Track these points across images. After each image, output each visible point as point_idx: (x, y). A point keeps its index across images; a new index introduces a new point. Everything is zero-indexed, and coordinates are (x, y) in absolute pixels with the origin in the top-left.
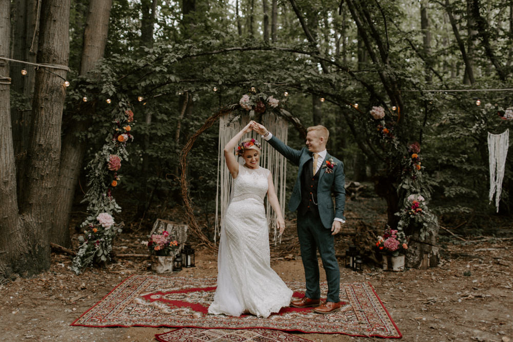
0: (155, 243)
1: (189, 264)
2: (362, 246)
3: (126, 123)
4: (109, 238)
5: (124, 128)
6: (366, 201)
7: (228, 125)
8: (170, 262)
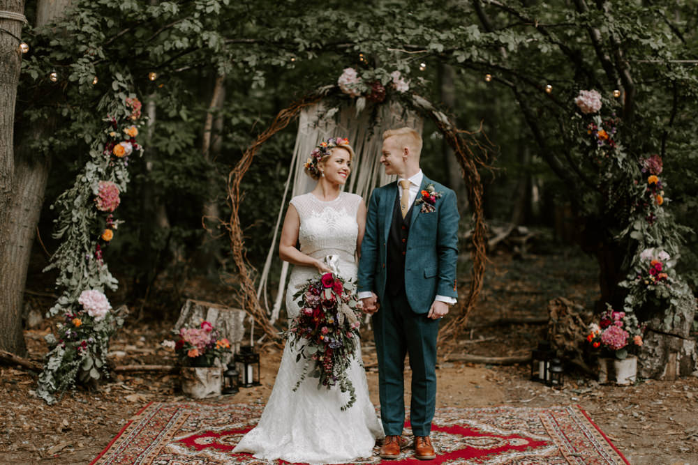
0: (189, 345)
1: (250, 380)
2: (560, 342)
3: (129, 121)
4: (103, 337)
5: (126, 131)
6: (541, 262)
7: (316, 124)
8: (217, 378)
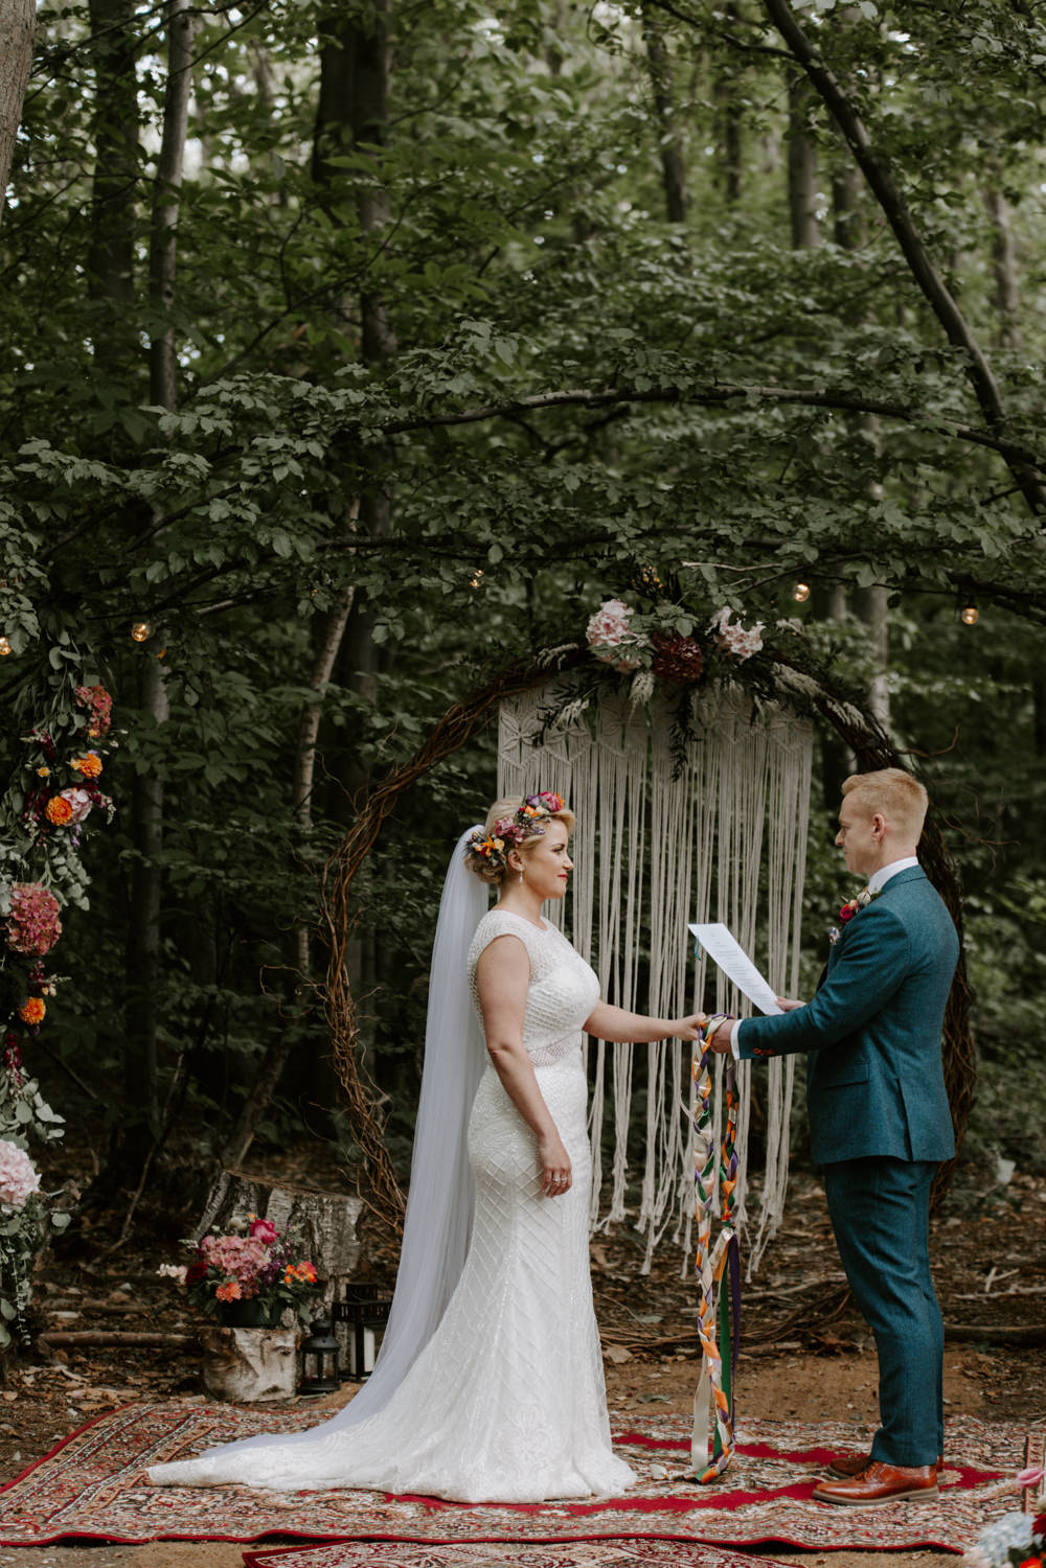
0: (220, 1273)
3: (81, 740)
4: (19, 1251)
5: (75, 764)
7: (538, 740)
8: (286, 1354)
